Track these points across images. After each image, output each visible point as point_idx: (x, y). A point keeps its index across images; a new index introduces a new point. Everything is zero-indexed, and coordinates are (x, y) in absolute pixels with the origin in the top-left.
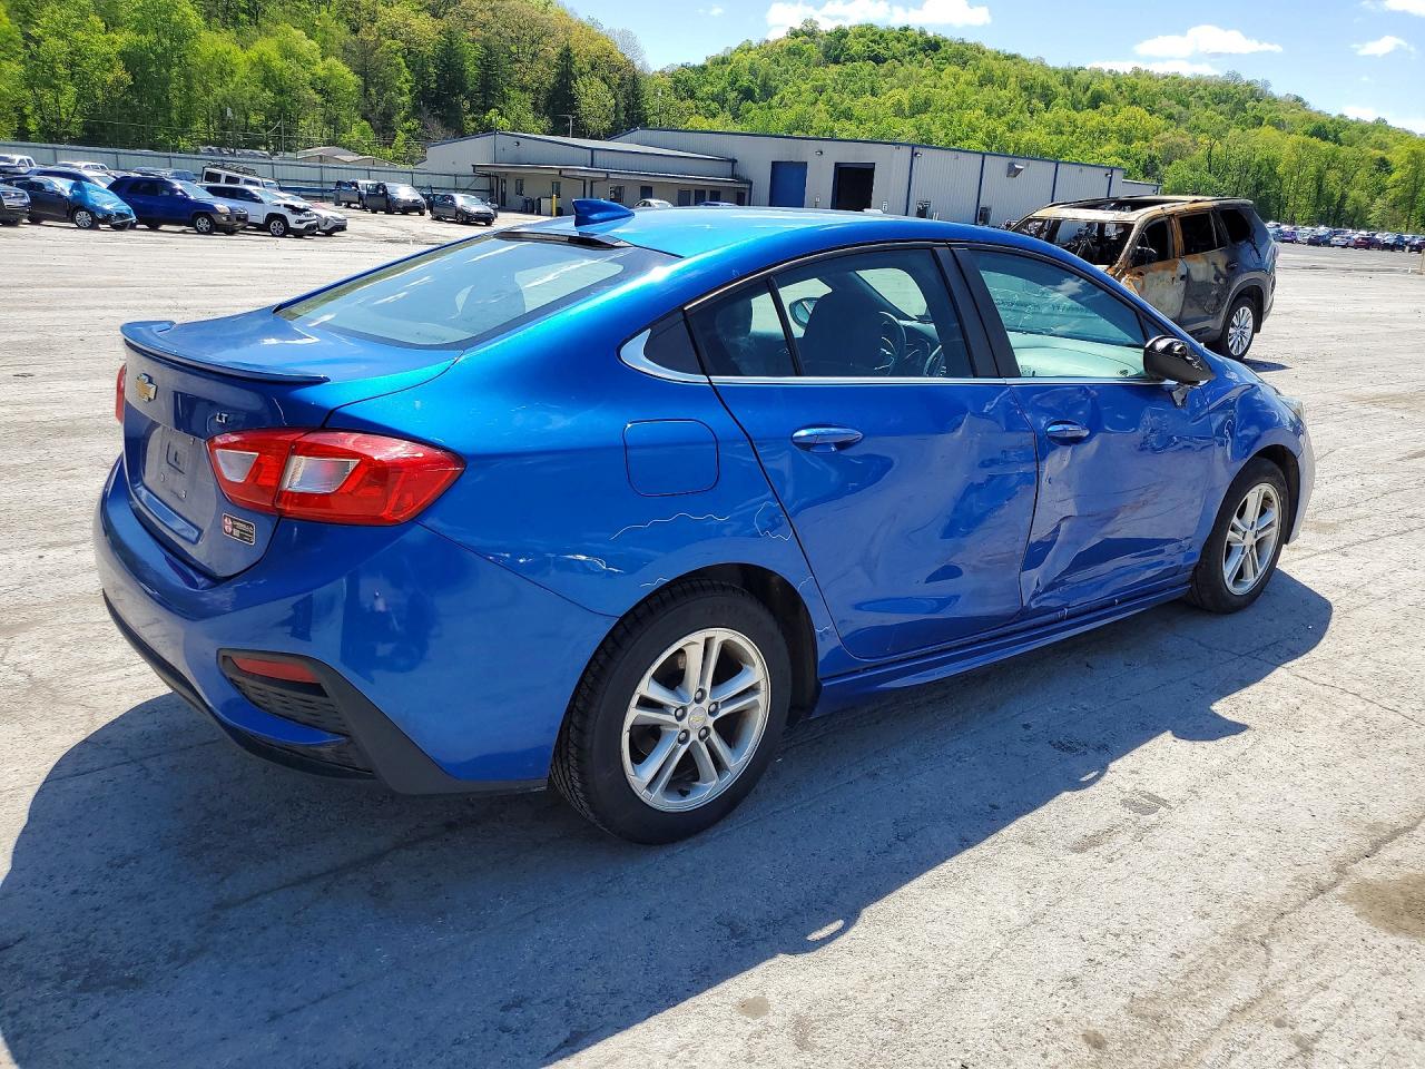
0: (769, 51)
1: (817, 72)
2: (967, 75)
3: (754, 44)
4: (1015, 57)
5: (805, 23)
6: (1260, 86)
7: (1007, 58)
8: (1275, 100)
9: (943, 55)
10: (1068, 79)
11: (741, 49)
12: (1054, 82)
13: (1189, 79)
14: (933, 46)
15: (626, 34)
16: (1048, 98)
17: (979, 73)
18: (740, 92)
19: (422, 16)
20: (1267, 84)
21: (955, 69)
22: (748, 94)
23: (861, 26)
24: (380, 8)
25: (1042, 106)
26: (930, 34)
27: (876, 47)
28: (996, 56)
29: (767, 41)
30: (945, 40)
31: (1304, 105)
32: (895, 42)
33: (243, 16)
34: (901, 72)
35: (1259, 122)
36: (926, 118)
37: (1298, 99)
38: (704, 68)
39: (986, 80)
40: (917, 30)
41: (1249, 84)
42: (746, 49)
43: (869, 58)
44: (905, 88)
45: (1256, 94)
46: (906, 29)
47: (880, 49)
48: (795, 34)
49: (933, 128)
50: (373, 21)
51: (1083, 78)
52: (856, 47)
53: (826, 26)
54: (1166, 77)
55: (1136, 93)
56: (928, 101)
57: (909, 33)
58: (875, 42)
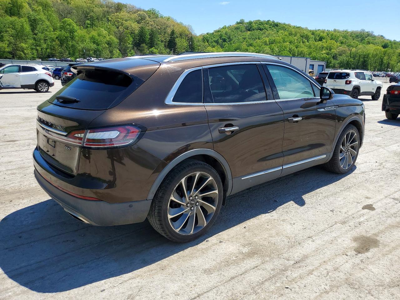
0: (231, 28)
1: (244, 34)
2: (286, 33)
3: (227, 26)
4: (299, 27)
5: (241, 20)
6: (371, 32)
7: (297, 28)
8: (375, 36)
9: (279, 27)
10: (313, 34)
11: (223, 28)
12: (310, 34)
13: (350, 32)
14: (276, 25)
15: (189, 26)
16: (307, 38)
17: (289, 32)
18: (223, 40)
19: (135, 23)
20: (373, 32)
21: (282, 31)
22: (224, 40)
23: (256, 21)
24: (124, 22)
25: (306, 41)
26: (276, 22)
28: (294, 27)
29: (231, 26)
30: (280, 23)
31: (384, 37)
32: (266, 25)
33: (89, 26)
34: (267, 33)
35: (369, 43)
36: (273, 45)
37: (382, 36)
38: (213, 33)
39: (291, 34)
40: (272, 21)
41: (367, 32)
42: (224, 28)
43: (258, 29)
44: (268, 37)
45: (369, 35)
46: (269, 21)
47: (262, 27)
49: (275, 48)
50: (122, 25)
51: (318, 32)
52: (255, 26)
53: (247, 21)
54: (343, 31)
55: (333, 36)
56: (274, 41)
57: (270, 22)
58: (260, 25)
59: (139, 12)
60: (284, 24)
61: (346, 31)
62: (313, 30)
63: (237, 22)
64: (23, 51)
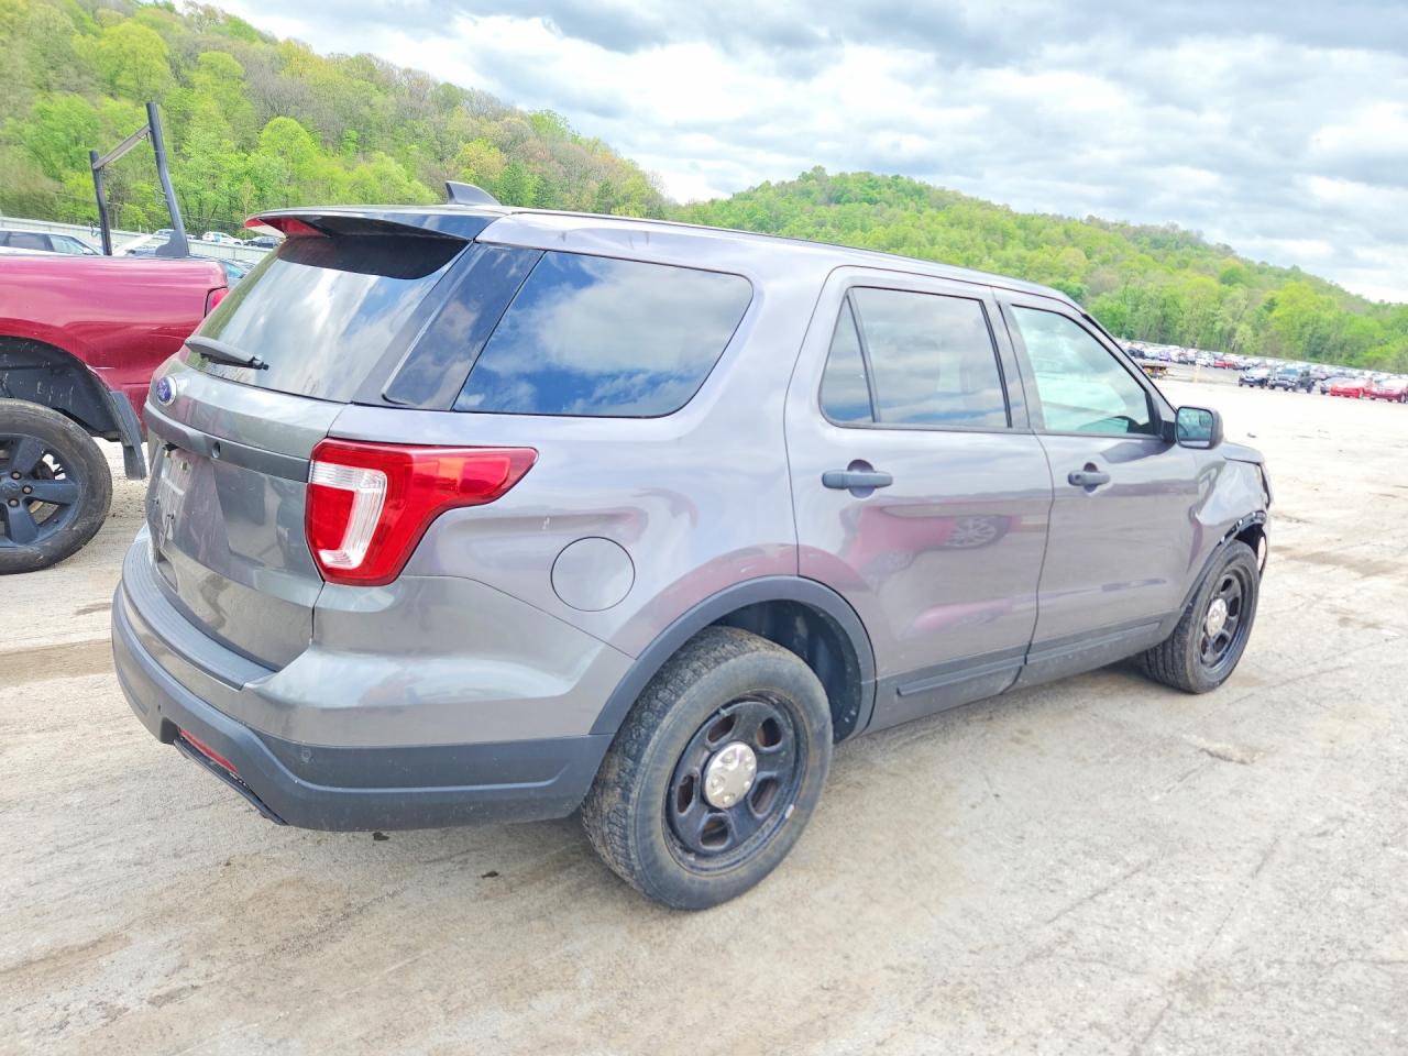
0: (784, 190)
1: (822, 210)
2: (942, 218)
3: (773, 184)
4: (984, 203)
5: (815, 169)
6: (1195, 234)
7: (978, 204)
8: (1207, 247)
9: (925, 200)
10: (1024, 223)
11: (761, 188)
12: (1011, 225)
13: (1134, 227)
14: (917, 192)
16: (1006, 236)
17: (952, 216)
19: (493, 150)
20: (1200, 233)
21: (933, 212)
23: (860, 173)
26: (917, 182)
27: (870, 191)
28: (970, 202)
29: (784, 183)
30: (928, 188)
32: (886, 189)
33: (352, 145)
34: (889, 212)
35: (1184, 265)
37: (1227, 247)
38: (729, 202)
39: (956, 222)
40: (906, 179)
41: (1184, 233)
42: (764, 188)
43: (864, 200)
45: (1190, 242)
46: (897, 177)
47: (874, 194)
48: (805, 177)
51: (1038, 223)
52: (855, 190)
53: (832, 171)
54: (1116, 224)
56: (905, 239)
57: (899, 181)
58: (870, 187)
59: (507, 119)
60: (943, 190)
61: (1122, 226)
62: (1023, 215)
63: (803, 173)
64: (143, 205)
